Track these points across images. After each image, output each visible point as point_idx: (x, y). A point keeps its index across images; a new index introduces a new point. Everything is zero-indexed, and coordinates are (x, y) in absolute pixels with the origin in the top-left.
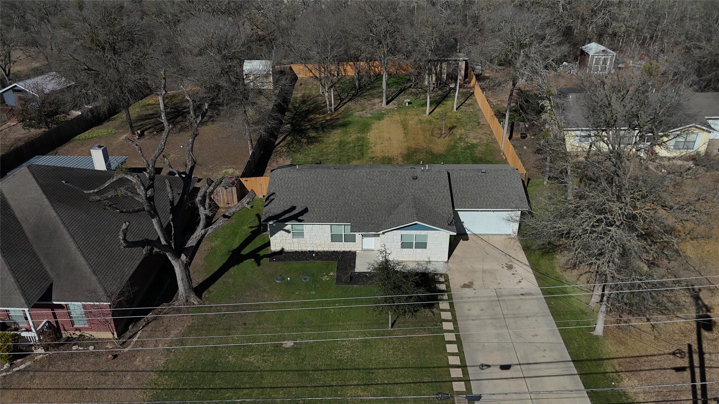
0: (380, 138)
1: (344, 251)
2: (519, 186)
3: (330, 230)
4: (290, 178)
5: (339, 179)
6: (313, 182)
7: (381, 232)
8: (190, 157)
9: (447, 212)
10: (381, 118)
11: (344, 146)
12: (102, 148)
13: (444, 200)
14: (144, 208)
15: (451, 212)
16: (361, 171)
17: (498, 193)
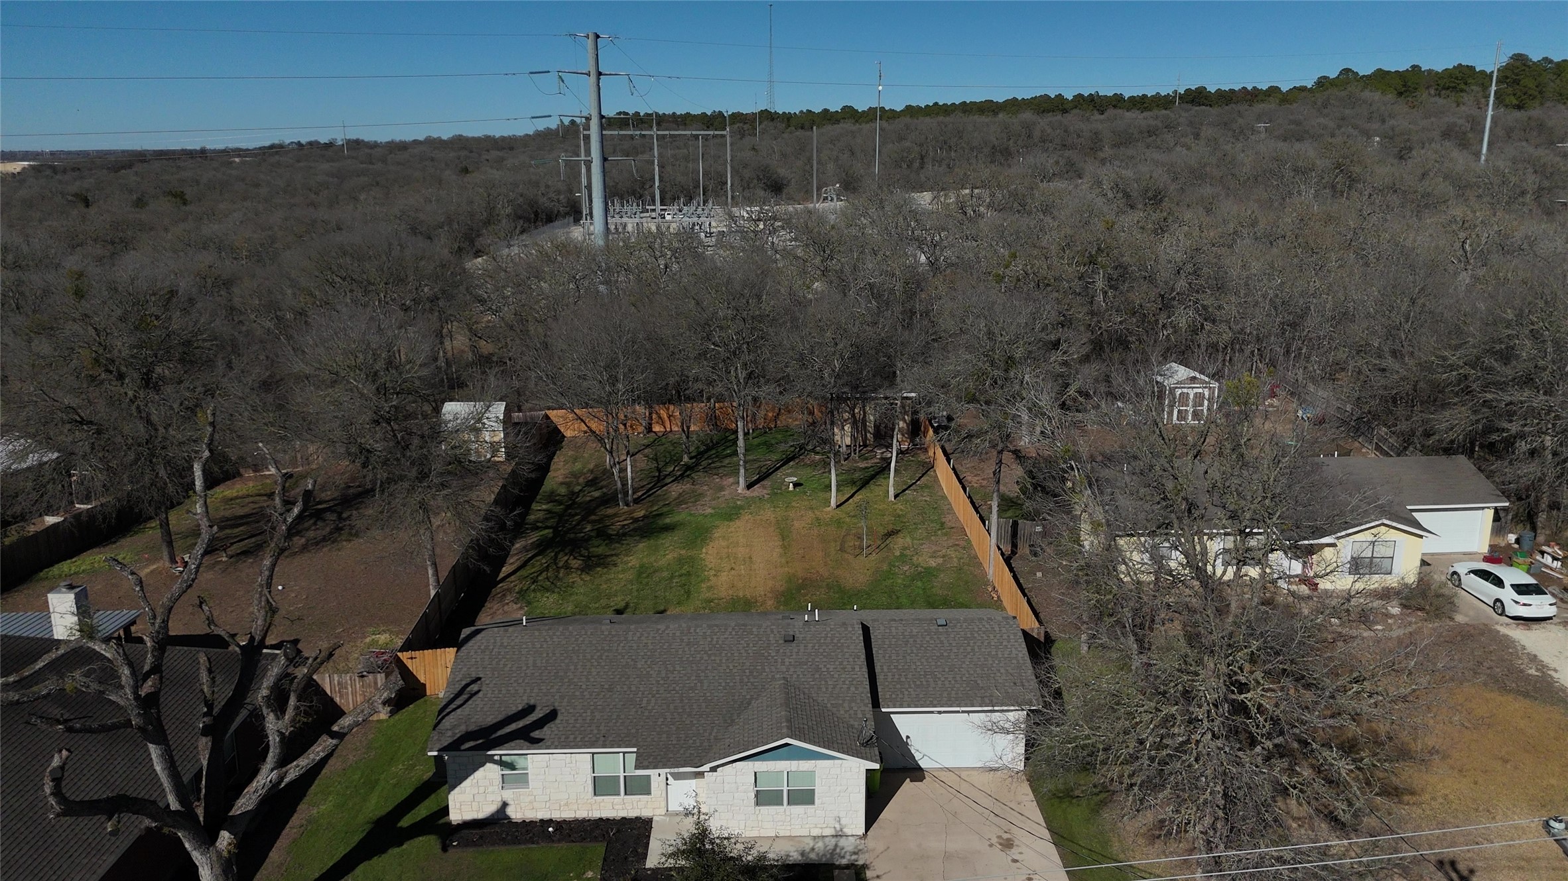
0: (728, 557)
1: (624, 818)
2: (1020, 655)
3: (590, 766)
4: (506, 647)
5: (619, 645)
6: (558, 655)
7: (706, 767)
8: (263, 599)
9: (860, 716)
10: (733, 516)
11: (648, 577)
12: (78, 590)
13: (853, 689)
14: (130, 720)
15: (870, 715)
16: (668, 627)
17: (975, 671)
